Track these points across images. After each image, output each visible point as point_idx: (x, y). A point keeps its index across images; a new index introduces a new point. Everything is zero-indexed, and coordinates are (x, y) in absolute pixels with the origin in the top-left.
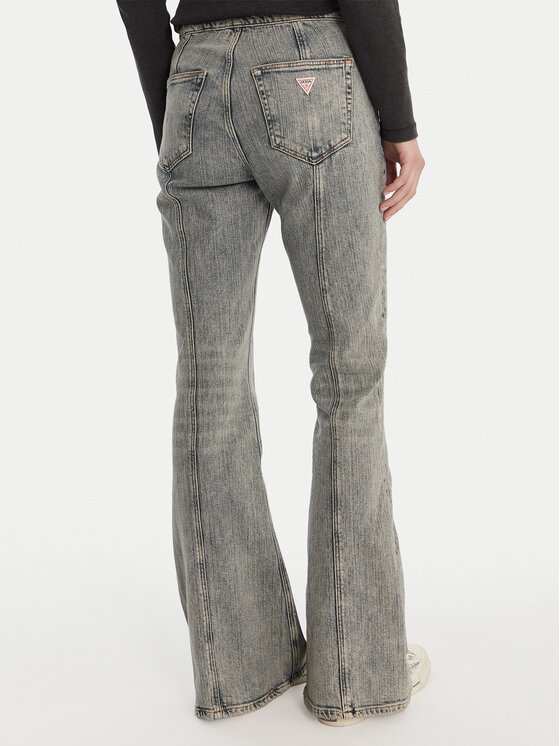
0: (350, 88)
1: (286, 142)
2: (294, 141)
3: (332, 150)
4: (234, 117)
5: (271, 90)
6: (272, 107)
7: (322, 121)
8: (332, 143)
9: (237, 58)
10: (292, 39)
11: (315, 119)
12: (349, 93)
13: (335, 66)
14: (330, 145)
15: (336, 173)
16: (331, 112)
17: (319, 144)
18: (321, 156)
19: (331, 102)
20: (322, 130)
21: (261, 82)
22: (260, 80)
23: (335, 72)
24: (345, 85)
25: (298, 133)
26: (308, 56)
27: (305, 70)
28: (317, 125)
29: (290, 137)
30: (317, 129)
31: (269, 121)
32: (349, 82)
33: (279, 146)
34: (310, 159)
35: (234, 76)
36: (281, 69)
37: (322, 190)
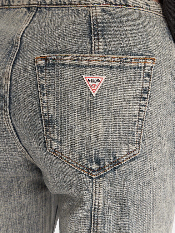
0: (146, 92)
1: (63, 148)
2: (72, 148)
3: (116, 163)
4: (12, 109)
5: (52, 85)
6: (51, 105)
7: (108, 128)
8: (118, 155)
9: (25, 42)
10: (86, 27)
11: (100, 126)
12: (144, 99)
13: (132, 65)
14: (114, 157)
15: (119, 188)
16: (120, 120)
17: (102, 155)
18: (103, 168)
19: (121, 107)
20: (106, 140)
21: (43, 75)
22: (42, 71)
23: (131, 73)
24: (141, 88)
25: (77, 139)
26: (101, 50)
27: (95, 66)
28: (101, 132)
29: (68, 142)
30: (101, 137)
31: (46, 121)
32: (146, 85)
33: (55, 151)
34: (89, 171)
35: (17, 63)
36: (67, 62)
37: (101, 206)
